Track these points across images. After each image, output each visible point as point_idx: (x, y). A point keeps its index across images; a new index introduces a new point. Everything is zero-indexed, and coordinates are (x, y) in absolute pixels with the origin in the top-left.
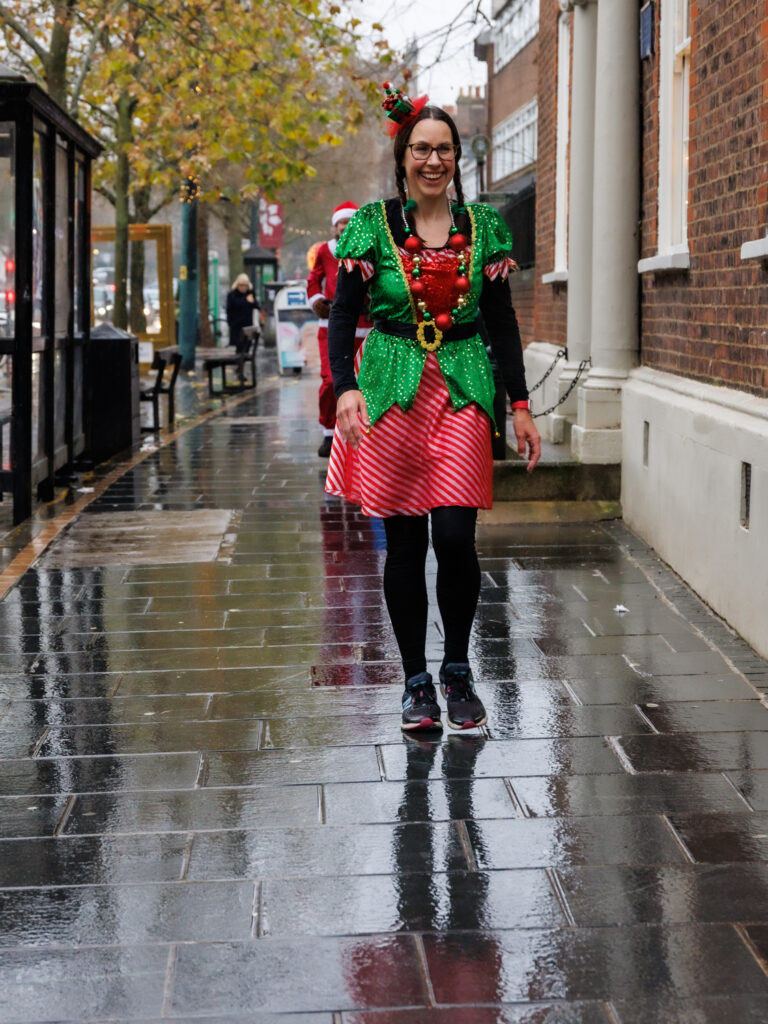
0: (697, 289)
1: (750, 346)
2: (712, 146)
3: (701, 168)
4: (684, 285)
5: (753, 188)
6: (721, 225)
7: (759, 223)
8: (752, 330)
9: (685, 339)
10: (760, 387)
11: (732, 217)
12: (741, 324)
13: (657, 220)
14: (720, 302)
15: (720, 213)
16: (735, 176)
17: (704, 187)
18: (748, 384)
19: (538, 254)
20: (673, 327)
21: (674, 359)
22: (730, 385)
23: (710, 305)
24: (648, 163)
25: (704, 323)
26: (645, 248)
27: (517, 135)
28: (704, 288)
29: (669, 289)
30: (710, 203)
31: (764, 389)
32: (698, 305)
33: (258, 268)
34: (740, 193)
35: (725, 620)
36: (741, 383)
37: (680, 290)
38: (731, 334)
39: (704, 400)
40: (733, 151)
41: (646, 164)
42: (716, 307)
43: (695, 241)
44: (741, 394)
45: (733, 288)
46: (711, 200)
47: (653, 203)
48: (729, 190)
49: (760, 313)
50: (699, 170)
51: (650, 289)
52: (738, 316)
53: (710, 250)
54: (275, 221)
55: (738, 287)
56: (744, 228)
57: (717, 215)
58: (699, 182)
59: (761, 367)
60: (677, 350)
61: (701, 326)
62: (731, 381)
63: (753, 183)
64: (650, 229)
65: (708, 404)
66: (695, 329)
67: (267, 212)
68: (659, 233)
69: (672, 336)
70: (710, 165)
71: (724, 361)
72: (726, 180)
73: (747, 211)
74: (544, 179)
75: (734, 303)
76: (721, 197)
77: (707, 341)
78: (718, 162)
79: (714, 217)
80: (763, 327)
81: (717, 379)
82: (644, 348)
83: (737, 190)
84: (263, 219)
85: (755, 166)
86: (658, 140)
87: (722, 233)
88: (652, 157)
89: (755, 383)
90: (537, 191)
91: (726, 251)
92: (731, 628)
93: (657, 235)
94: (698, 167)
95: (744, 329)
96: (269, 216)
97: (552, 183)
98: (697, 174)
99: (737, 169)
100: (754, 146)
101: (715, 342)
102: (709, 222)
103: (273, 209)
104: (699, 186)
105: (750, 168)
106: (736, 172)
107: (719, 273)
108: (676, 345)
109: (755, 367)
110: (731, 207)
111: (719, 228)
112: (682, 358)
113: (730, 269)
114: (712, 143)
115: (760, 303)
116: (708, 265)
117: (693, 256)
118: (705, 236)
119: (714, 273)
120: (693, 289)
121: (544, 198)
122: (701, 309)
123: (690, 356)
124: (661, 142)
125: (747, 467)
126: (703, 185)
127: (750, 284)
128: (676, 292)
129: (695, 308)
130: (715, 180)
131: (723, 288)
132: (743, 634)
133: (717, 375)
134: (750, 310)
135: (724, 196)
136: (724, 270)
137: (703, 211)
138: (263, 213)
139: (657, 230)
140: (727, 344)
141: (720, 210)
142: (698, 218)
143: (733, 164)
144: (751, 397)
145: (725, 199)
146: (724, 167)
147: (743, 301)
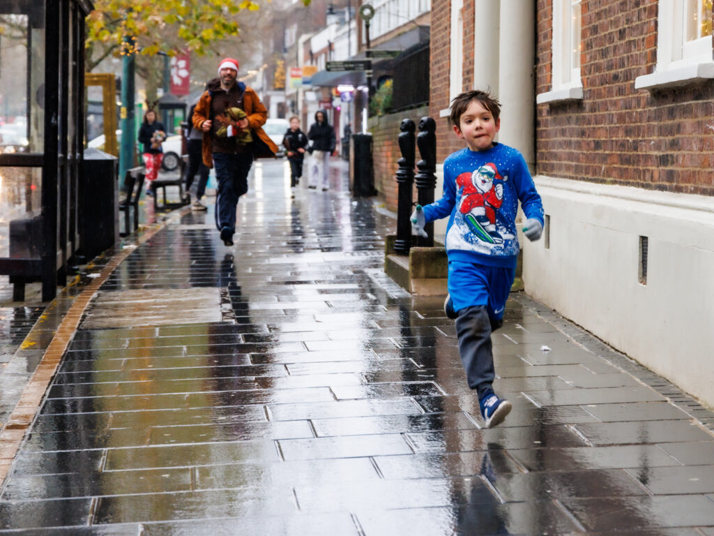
0: (591, 114)
1: (640, 153)
2: (603, 8)
3: (593, 24)
4: (578, 112)
5: (641, 37)
6: (612, 65)
7: (647, 62)
8: (641, 141)
9: (579, 152)
10: (650, 182)
11: (622, 60)
12: (630, 137)
13: (551, 64)
14: (612, 122)
15: (611, 56)
16: (624, 29)
17: (596, 38)
18: (639, 181)
19: (432, 95)
20: (569, 144)
21: (568, 168)
22: (621, 183)
23: (603, 125)
24: (542, 21)
25: (597, 139)
26: (539, 86)
27: (384, 5)
28: (597, 113)
29: (562, 116)
30: (602, 50)
31: (653, 184)
32: (592, 126)
33: (169, 113)
34: (630, 42)
35: (625, 354)
36: (631, 181)
37: (574, 115)
38: (622, 145)
39: (600, 195)
40: (622, 11)
41: (540, 23)
42: (608, 126)
43: (588, 78)
44: (632, 188)
45: (624, 111)
46: (604, 48)
47: (549, 51)
48: (620, 39)
49: (648, 128)
50: (591, 25)
51: (545, 117)
52: (628, 132)
53: (602, 84)
54: (184, 73)
55: (629, 111)
56: (634, 67)
57: (609, 58)
58: (591, 34)
59: (649, 168)
60: (572, 161)
61: (594, 141)
62: (622, 180)
63: (642, 34)
64: (545, 71)
65: (604, 198)
66: (588, 144)
67: (177, 66)
68: (553, 74)
69: (567, 150)
70: (601, 21)
71: (615, 166)
72: (616, 32)
73: (636, 54)
74: (439, 36)
75: (625, 123)
76: (612, 45)
77: (600, 152)
78: (609, 19)
79: (605, 59)
80: (651, 138)
81: (609, 179)
82: (539, 161)
83: (627, 39)
84: (173, 72)
85: (643, 21)
86: (552, 4)
87: (613, 72)
88: (546, 16)
89: (644, 180)
90: (431, 46)
91: (617, 84)
92: (631, 359)
93: (551, 76)
94: (590, 23)
95: (634, 141)
96: (178, 69)
97: (447, 39)
98: (589, 28)
99: (627, 24)
100: (641, 7)
101: (607, 152)
102: (601, 64)
103: (182, 63)
104: (591, 37)
105: (638, 23)
106: (626, 26)
107: (611, 101)
108: (570, 157)
109: (644, 168)
110: (621, 51)
111: (610, 67)
112: (576, 166)
113: (620, 98)
114: (603, 5)
115: (648, 121)
116: (600, 95)
117: (587, 89)
118: (597, 74)
119: (606, 101)
120: (586, 114)
121: (438, 51)
122: (594, 128)
123: (584, 164)
124: (554, 6)
125: (644, 240)
126: (595, 36)
127: (639, 107)
128: (570, 117)
129: (588, 128)
130: (607, 33)
131: (614, 112)
132: (642, 361)
133: (609, 176)
134: (639, 127)
135: (615, 44)
136: (615, 98)
137: (596, 56)
138: (173, 67)
139: (551, 72)
140: (619, 153)
141: (611, 54)
142: (590, 61)
143: (623, 20)
144: (641, 190)
145: (615, 47)
146: (615, 23)
147: (633, 120)
